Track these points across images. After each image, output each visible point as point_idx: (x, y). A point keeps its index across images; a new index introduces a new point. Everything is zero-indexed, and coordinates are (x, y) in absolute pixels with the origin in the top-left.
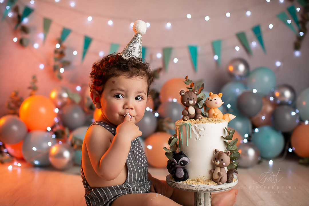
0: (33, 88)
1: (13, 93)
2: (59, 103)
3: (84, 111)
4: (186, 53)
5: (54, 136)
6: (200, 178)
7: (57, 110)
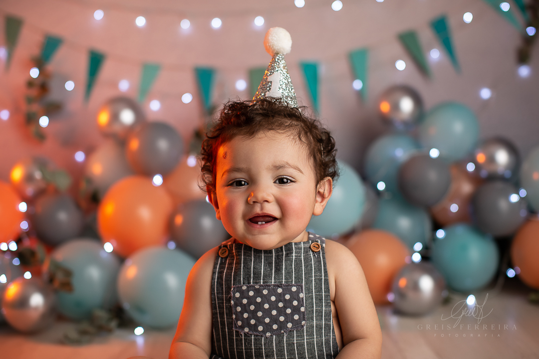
2: (30, 190)
3: (78, 206)
5: (16, 262)
7: (23, 207)
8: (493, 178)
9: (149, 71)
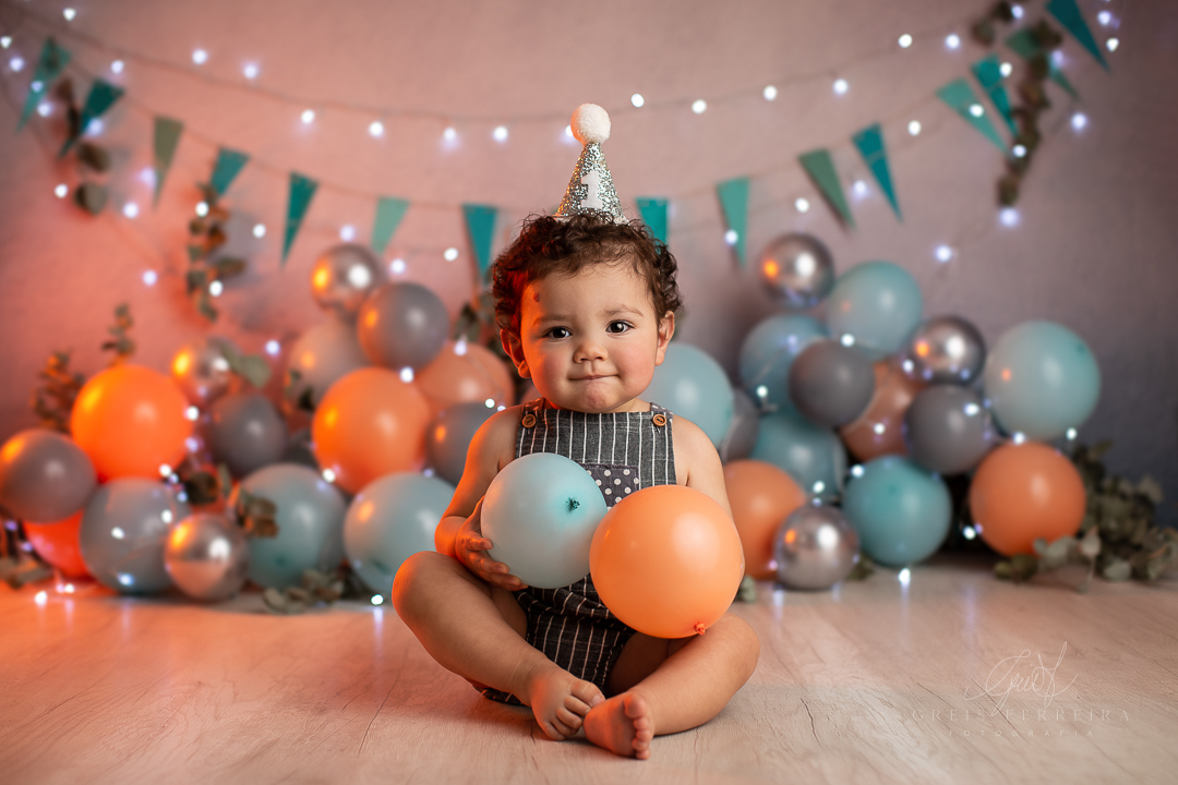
0: (120, 348)
1: (53, 361)
2: (202, 390)
3: (281, 414)
5: (183, 497)
7: (192, 413)
8: (942, 379)
9: (390, 210)
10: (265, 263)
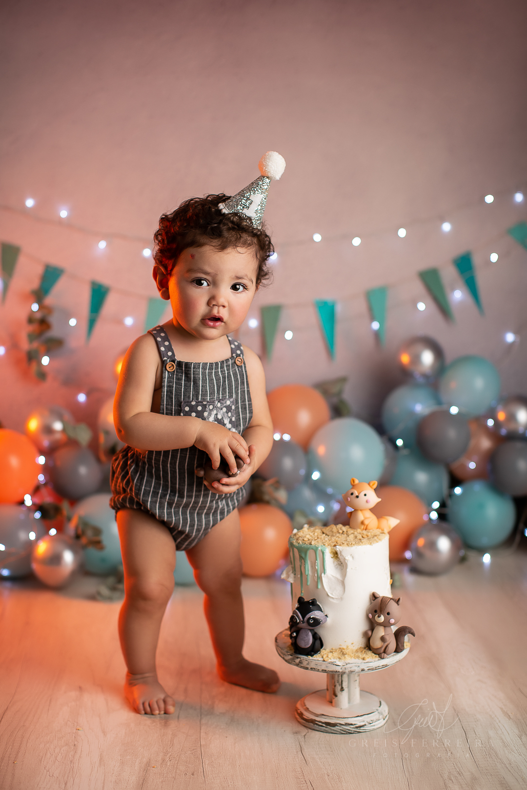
4: (310, 318)
5: (38, 515)
6: (345, 647)
7: (42, 460)
8: (514, 437)
10: (75, 342)
